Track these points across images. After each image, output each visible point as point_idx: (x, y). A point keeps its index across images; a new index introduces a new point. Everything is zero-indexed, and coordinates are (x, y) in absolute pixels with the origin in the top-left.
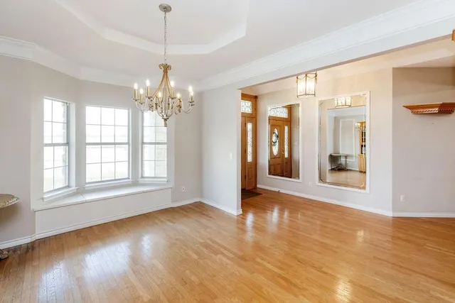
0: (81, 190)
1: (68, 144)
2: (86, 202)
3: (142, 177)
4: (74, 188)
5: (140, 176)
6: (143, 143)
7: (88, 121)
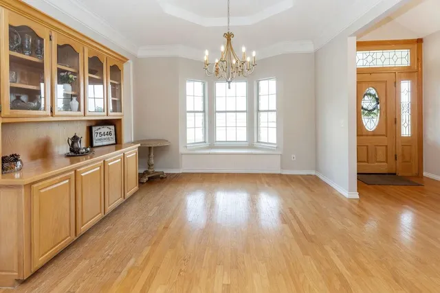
0: (211, 147)
1: (204, 111)
2: (209, 154)
3: (258, 142)
4: (207, 144)
5: (255, 140)
6: (258, 111)
7: (218, 94)
